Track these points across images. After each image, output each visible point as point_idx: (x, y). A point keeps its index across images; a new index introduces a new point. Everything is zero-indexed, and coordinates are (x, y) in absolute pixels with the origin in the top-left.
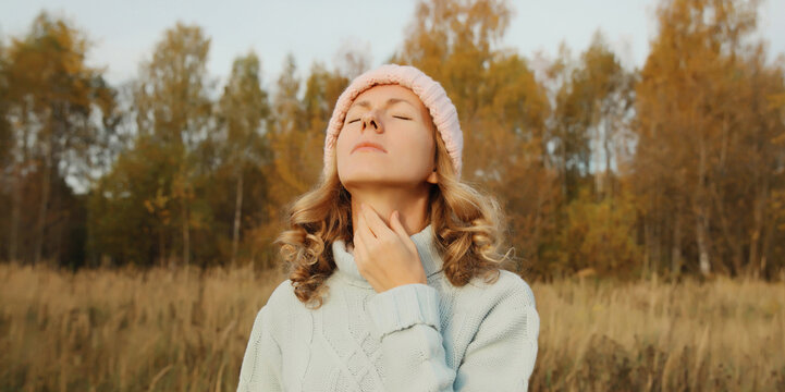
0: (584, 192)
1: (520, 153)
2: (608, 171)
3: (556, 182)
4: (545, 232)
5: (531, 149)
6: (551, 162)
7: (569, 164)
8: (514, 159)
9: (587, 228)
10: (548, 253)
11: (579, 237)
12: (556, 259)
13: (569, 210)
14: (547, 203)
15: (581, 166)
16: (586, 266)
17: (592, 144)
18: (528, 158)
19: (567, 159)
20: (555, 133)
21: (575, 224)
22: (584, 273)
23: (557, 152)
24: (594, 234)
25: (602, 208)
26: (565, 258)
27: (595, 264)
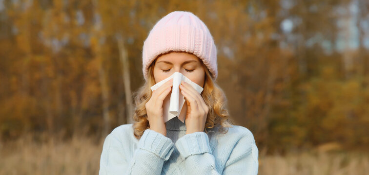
0: (328, 70)
1: (253, 31)
2: (362, 49)
3: (292, 60)
4: (277, 109)
5: (263, 28)
6: (286, 40)
7: (310, 43)
8: (247, 38)
9: (331, 105)
10: (280, 128)
11: (318, 113)
12: (290, 134)
13: (308, 87)
14: (279, 80)
15: (326, 45)
16: (328, 141)
17: (341, 23)
18: (260, 37)
19: (307, 38)
20: (293, 13)
21: (315, 100)
22: (324, 148)
23: (295, 31)
24: (340, 111)
25: (352, 86)
26: (302, 133)
27: (341, 139)
